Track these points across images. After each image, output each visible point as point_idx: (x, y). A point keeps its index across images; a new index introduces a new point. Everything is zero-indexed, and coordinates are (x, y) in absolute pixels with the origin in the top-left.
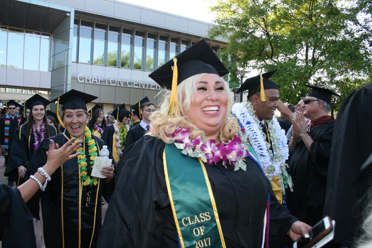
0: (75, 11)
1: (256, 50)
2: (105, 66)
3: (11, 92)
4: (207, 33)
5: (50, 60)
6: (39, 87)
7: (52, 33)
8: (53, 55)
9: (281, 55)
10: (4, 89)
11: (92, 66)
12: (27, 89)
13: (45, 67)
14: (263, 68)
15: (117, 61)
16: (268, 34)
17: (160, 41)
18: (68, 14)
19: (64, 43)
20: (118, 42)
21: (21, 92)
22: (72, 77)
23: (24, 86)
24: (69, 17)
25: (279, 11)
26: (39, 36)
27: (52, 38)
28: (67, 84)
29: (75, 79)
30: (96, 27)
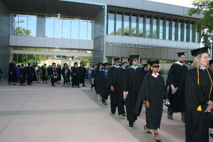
0: (107, 5)
2: (123, 36)
4: (188, 12)
5: (92, 33)
6: (87, 49)
7: (93, 18)
8: (94, 31)
11: (116, 36)
13: (89, 37)
18: (103, 7)
23: (80, 48)
24: (104, 9)
26: (87, 21)
27: (94, 21)
28: (103, 47)
29: (107, 43)
30: (117, 14)
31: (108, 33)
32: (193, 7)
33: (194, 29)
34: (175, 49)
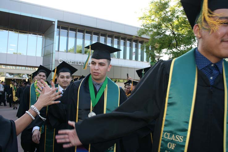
0: (58, 21)
1: (167, 43)
2: (75, 53)
3: (19, 68)
4: (137, 33)
5: (42, 50)
6: (35, 66)
7: (44, 34)
8: (44, 47)
9: (182, 45)
10: (15, 67)
11: (68, 53)
12: (28, 67)
13: (39, 54)
14: (171, 54)
15: (82, 50)
16: (174, 34)
17: (108, 38)
18: (53, 23)
19: (51, 40)
20: (83, 39)
21: (25, 69)
22: (55, 60)
23: (27, 65)
24: (54, 24)
25: (180, 19)
26: (36, 36)
27: (44, 37)
28: (52, 64)
29: (56, 61)
30: (70, 30)
31: (60, 50)
32: (143, 27)
33: (142, 49)
34: (128, 68)
